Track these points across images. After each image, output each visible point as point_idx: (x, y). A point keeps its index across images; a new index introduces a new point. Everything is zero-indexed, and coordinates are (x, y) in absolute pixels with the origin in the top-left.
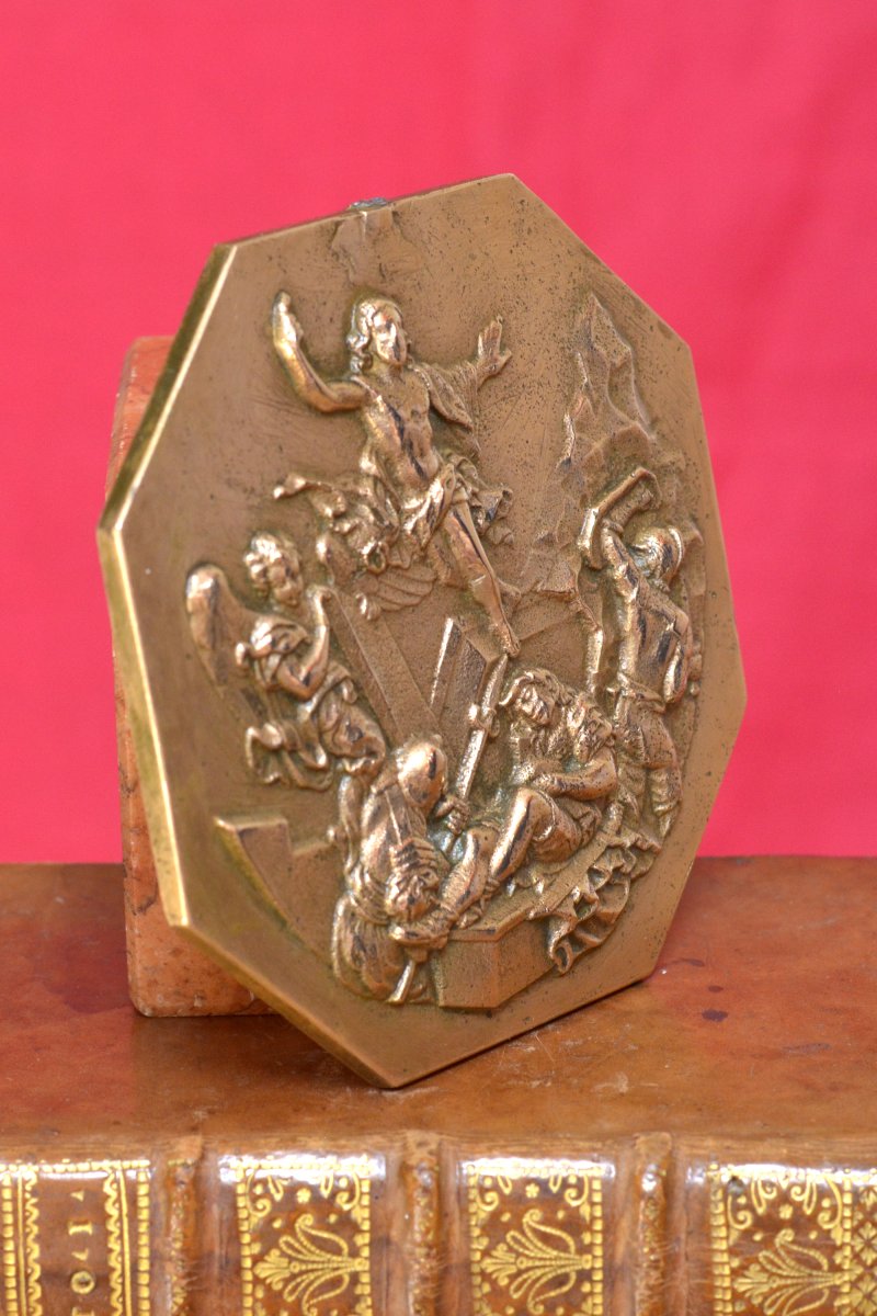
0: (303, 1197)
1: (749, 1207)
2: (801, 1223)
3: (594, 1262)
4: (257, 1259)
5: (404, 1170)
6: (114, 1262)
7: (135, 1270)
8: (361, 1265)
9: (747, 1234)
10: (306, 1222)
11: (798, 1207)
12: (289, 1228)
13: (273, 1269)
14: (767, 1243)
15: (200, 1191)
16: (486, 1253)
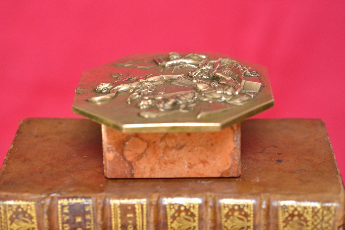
0: (182, 208)
1: (288, 212)
2: (300, 215)
3: (251, 224)
4: (172, 223)
5: (206, 202)
6: (138, 223)
7: (143, 225)
8: (196, 224)
9: (287, 218)
10: (183, 214)
11: (299, 212)
12: (179, 216)
13: (175, 225)
14: (292, 220)
15: (158, 207)
16: (226, 221)
